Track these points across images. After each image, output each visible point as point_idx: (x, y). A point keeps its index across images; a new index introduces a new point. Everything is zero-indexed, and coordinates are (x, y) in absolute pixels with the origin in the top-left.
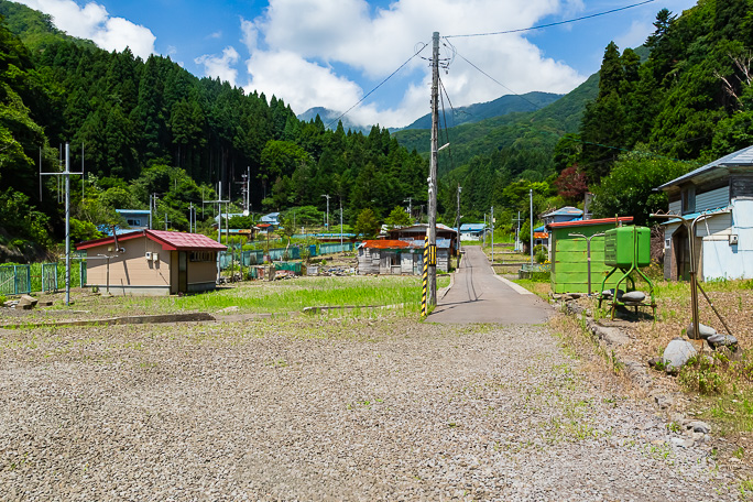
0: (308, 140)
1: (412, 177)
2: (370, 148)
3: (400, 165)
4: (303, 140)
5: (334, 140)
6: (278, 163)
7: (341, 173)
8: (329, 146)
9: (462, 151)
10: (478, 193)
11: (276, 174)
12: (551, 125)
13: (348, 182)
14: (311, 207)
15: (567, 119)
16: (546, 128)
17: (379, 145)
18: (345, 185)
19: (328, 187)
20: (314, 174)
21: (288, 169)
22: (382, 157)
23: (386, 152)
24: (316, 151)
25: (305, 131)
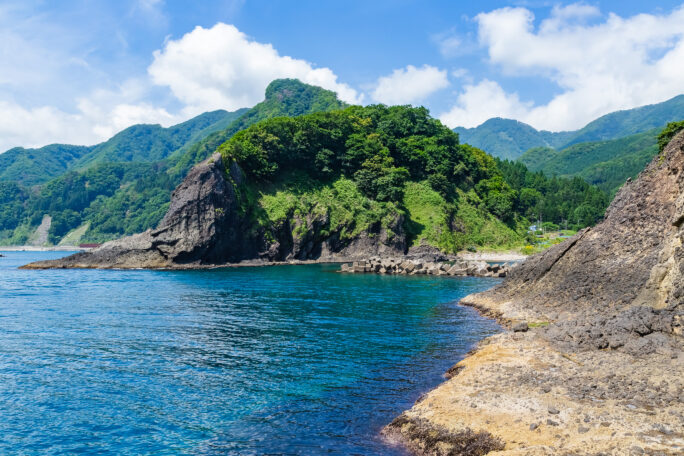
0: (539, 185)
2: (573, 188)
3: (591, 198)
4: (535, 185)
5: (552, 185)
7: (561, 205)
8: (550, 188)
11: (528, 206)
13: (566, 209)
17: (578, 187)
18: (564, 211)
19: (556, 212)
20: (547, 205)
21: (533, 203)
22: (580, 193)
23: (582, 190)
24: (543, 191)
25: (536, 180)
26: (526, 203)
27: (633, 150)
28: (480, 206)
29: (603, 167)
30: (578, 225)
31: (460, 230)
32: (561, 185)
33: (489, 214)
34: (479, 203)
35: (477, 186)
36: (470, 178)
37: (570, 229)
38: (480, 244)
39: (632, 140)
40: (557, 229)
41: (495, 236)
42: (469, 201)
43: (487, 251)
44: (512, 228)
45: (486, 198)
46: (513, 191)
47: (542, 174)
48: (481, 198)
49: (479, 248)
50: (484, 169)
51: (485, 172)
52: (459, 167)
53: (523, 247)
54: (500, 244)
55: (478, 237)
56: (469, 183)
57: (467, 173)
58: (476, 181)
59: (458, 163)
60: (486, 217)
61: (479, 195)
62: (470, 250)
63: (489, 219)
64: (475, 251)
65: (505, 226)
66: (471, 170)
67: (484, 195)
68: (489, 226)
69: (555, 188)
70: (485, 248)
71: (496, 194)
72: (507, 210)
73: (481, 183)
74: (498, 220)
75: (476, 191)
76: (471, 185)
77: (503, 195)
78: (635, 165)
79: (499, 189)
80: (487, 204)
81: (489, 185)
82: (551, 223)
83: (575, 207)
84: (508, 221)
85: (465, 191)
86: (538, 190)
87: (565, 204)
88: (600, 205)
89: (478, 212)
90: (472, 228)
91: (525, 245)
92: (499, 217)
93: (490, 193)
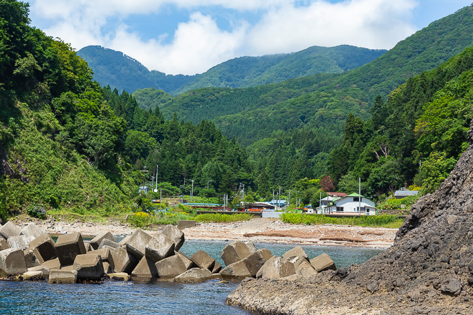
0: (153, 128)
1: (233, 161)
2: (200, 136)
3: (224, 152)
4: (148, 128)
5: (172, 129)
6: (137, 149)
7: (184, 158)
8: (169, 133)
9: (264, 118)
10: (280, 171)
11: (136, 156)
12: (355, 96)
13: (190, 165)
14: (167, 183)
15: (372, 89)
16: (349, 99)
17: (208, 135)
18: (188, 167)
19: (176, 169)
20: (164, 157)
21: (145, 153)
22: (210, 144)
23: (212, 140)
24: (159, 137)
25: (150, 121)
26: (134, 152)
27: (265, 103)
28: (58, 137)
29: (230, 121)
30: (206, 189)
31: (17, 176)
32: (184, 131)
33: (74, 153)
34: (58, 132)
35: (57, 102)
36: (44, 86)
37: (195, 194)
38: (54, 204)
39: (264, 90)
40: (177, 194)
41: (83, 191)
42: (40, 126)
43: (66, 218)
44: (113, 181)
45: (70, 125)
46: (119, 119)
47: (158, 113)
48: (63, 123)
49: (52, 212)
50: (71, 75)
51: (72, 82)
52: (25, 63)
53: (131, 213)
54: (91, 206)
55: (51, 192)
56: (42, 94)
57: (40, 76)
58: (56, 91)
59: (23, 56)
60: (69, 157)
61: (58, 117)
62: (33, 214)
63: (74, 161)
64: (44, 218)
65: (101, 177)
66: (46, 71)
67: (68, 117)
68: (72, 172)
69: (176, 134)
70: (63, 212)
71: (90, 119)
72: (106, 149)
73: (64, 97)
74: (89, 165)
75: (53, 110)
76: (45, 98)
77: (100, 122)
78: (269, 121)
79: (95, 113)
80: (72, 135)
81: (77, 102)
82: (168, 184)
83: (203, 163)
84: (107, 166)
85: (34, 106)
86: (151, 135)
87: (189, 156)
88: (236, 163)
89: (54, 147)
90: (40, 175)
91: (134, 210)
92: (92, 159)
93: (79, 117)
